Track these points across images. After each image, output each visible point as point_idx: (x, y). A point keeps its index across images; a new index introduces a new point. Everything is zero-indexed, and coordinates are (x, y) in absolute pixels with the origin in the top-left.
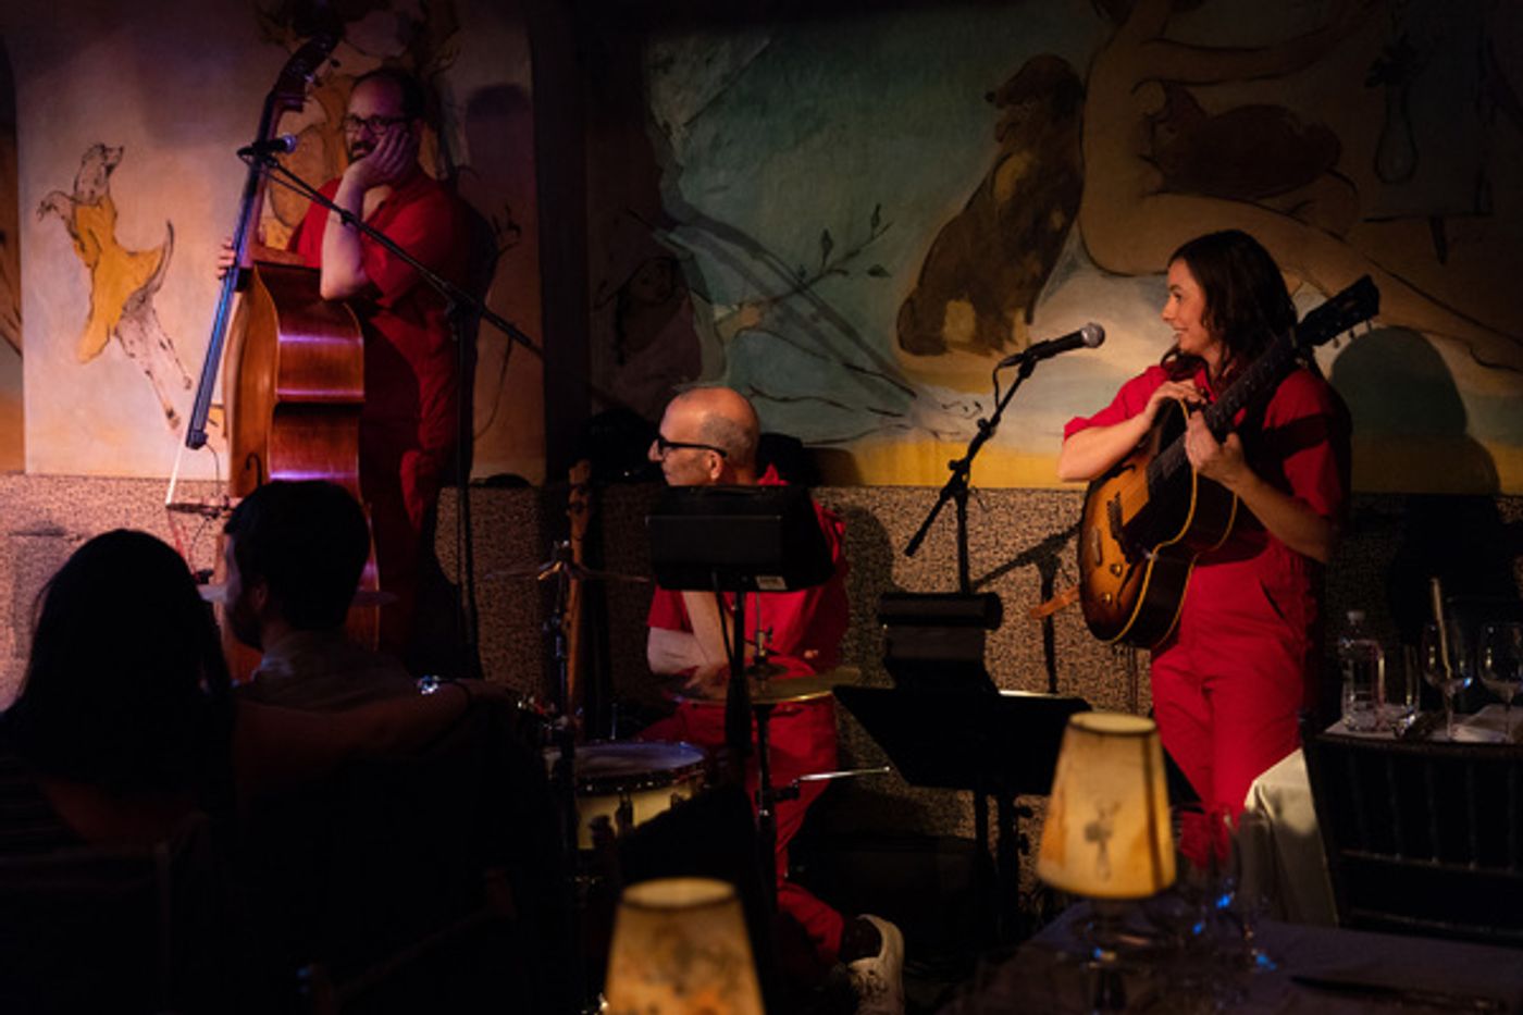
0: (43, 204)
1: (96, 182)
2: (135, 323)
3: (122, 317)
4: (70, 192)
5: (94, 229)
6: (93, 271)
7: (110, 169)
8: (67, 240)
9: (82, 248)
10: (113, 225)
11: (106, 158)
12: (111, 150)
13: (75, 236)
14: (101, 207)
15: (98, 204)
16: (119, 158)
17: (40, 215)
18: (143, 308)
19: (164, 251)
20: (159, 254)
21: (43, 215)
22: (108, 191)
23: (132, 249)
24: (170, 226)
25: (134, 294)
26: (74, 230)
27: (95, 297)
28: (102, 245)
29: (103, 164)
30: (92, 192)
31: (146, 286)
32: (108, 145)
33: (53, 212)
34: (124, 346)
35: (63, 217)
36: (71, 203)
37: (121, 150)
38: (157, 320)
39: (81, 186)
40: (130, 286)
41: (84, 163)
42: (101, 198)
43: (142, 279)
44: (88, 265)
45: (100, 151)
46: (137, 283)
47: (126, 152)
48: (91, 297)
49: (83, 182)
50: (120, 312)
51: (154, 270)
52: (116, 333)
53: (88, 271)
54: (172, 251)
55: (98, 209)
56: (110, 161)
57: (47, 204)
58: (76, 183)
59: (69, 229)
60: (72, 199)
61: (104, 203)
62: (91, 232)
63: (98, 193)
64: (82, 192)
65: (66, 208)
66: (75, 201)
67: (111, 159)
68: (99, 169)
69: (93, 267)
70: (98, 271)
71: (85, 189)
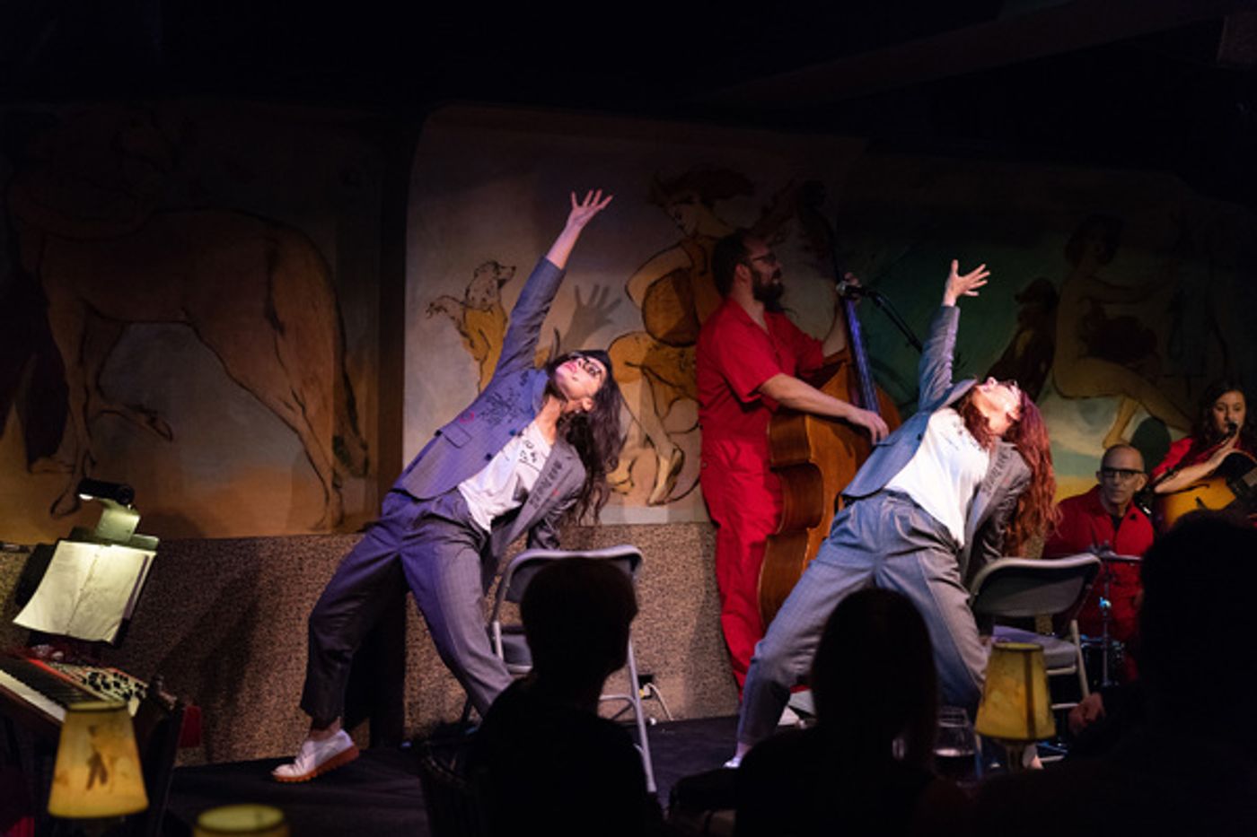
0: (432, 305)
1: (488, 292)
4: (462, 298)
5: (484, 330)
6: (481, 364)
7: (501, 283)
8: (456, 336)
9: (472, 345)
10: (504, 328)
11: (498, 274)
12: (503, 267)
13: (464, 334)
14: (492, 312)
15: (490, 309)
16: (512, 275)
17: (429, 314)
19: (550, 353)
21: (432, 314)
22: (499, 301)
24: (557, 334)
26: (463, 328)
27: (483, 386)
28: (491, 342)
29: (494, 278)
30: (484, 300)
32: (500, 263)
33: (442, 313)
35: (453, 318)
36: (462, 307)
37: (514, 268)
39: (472, 294)
41: (476, 275)
42: (492, 305)
44: (477, 359)
45: (492, 267)
47: (517, 272)
48: (479, 383)
49: (475, 290)
53: (477, 363)
55: (489, 313)
56: (501, 277)
57: (437, 305)
58: (468, 291)
59: (459, 328)
60: (462, 303)
61: (496, 310)
62: (481, 332)
63: (489, 301)
64: (473, 299)
65: (456, 310)
66: (466, 305)
67: (503, 275)
68: (490, 282)
69: (481, 360)
70: (486, 364)
71: (477, 296)
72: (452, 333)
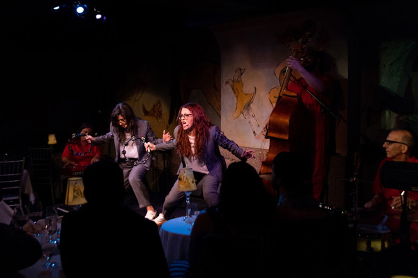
0: (226, 82)
1: (238, 77)
2: (246, 110)
3: (244, 109)
4: (232, 79)
7: (242, 74)
8: (231, 90)
9: (235, 92)
10: (242, 87)
11: (241, 71)
12: (242, 69)
13: (233, 90)
15: (239, 82)
16: (244, 71)
18: (249, 107)
19: (254, 94)
20: (253, 94)
21: (226, 84)
22: (241, 79)
23: (246, 93)
24: (255, 88)
25: (246, 103)
26: (233, 88)
27: (237, 105)
29: (240, 73)
30: (237, 79)
31: (249, 102)
33: (228, 84)
34: (244, 116)
35: (231, 85)
37: (244, 69)
38: (251, 110)
39: (235, 78)
40: (246, 102)
41: (236, 72)
43: (248, 100)
44: (236, 96)
45: (239, 70)
46: (247, 101)
47: (245, 70)
48: (237, 104)
50: (243, 108)
51: (251, 98)
52: (242, 113)
53: (236, 98)
54: (255, 93)
55: (239, 83)
61: (240, 82)
62: (237, 89)
63: (239, 80)
65: (231, 83)
66: (234, 81)
67: (242, 71)
69: (237, 97)
70: (238, 98)
71: (236, 78)
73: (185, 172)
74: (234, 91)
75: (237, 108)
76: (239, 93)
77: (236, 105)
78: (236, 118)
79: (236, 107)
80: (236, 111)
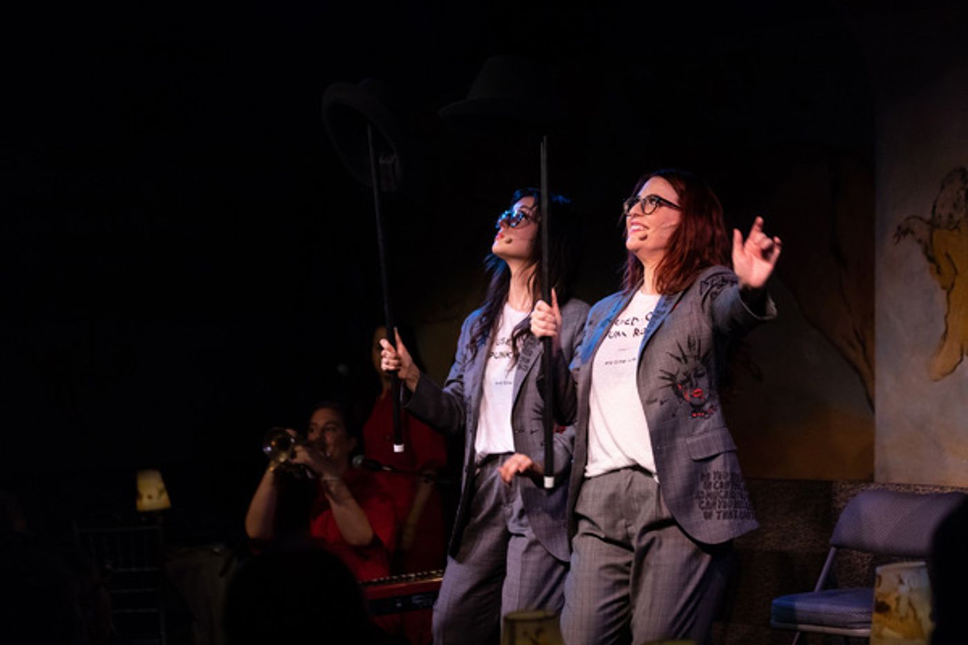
0: (899, 228)
1: (955, 206)
4: (928, 216)
5: (950, 252)
6: (948, 294)
8: (923, 261)
9: (939, 271)
11: (966, 182)
13: (931, 259)
14: (960, 230)
15: (956, 227)
17: (895, 240)
21: (899, 240)
26: (930, 252)
27: (950, 320)
28: (958, 265)
29: (962, 188)
30: (951, 216)
33: (909, 236)
35: (920, 241)
36: (929, 227)
39: (938, 211)
41: (943, 187)
42: (959, 222)
44: (943, 288)
45: (959, 176)
48: (946, 317)
49: (942, 206)
53: (944, 293)
55: (956, 232)
57: (904, 228)
58: (934, 207)
59: (926, 252)
60: (929, 223)
61: (963, 227)
62: (948, 256)
63: (957, 217)
64: (940, 217)
65: (923, 231)
66: (933, 224)
68: (958, 193)
69: (949, 289)
70: (953, 295)
71: (944, 212)
72: (918, 259)
73: (901, 582)
74: (934, 267)
75: (945, 336)
76: (956, 270)
77: (943, 322)
78: (945, 375)
79: (943, 329)
80: (941, 347)
